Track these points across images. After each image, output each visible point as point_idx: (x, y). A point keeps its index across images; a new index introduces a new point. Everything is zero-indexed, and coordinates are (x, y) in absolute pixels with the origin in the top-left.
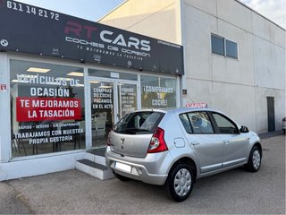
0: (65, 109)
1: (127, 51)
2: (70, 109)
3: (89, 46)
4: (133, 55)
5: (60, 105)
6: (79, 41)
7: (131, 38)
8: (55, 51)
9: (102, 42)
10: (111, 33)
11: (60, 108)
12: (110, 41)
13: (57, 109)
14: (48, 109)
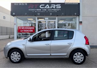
0: (30, 29)
1: (50, 10)
2: (31, 29)
3: (36, 11)
4: (53, 11)
5: (29, 28)
6: (33, 10)
7: (52, 5)
8: (26, 14)
9: (40, 9)
10: (44, 5)
11: (29, 29)
12: (43, 8)
13: (28, 29)
14: (25, 29)
